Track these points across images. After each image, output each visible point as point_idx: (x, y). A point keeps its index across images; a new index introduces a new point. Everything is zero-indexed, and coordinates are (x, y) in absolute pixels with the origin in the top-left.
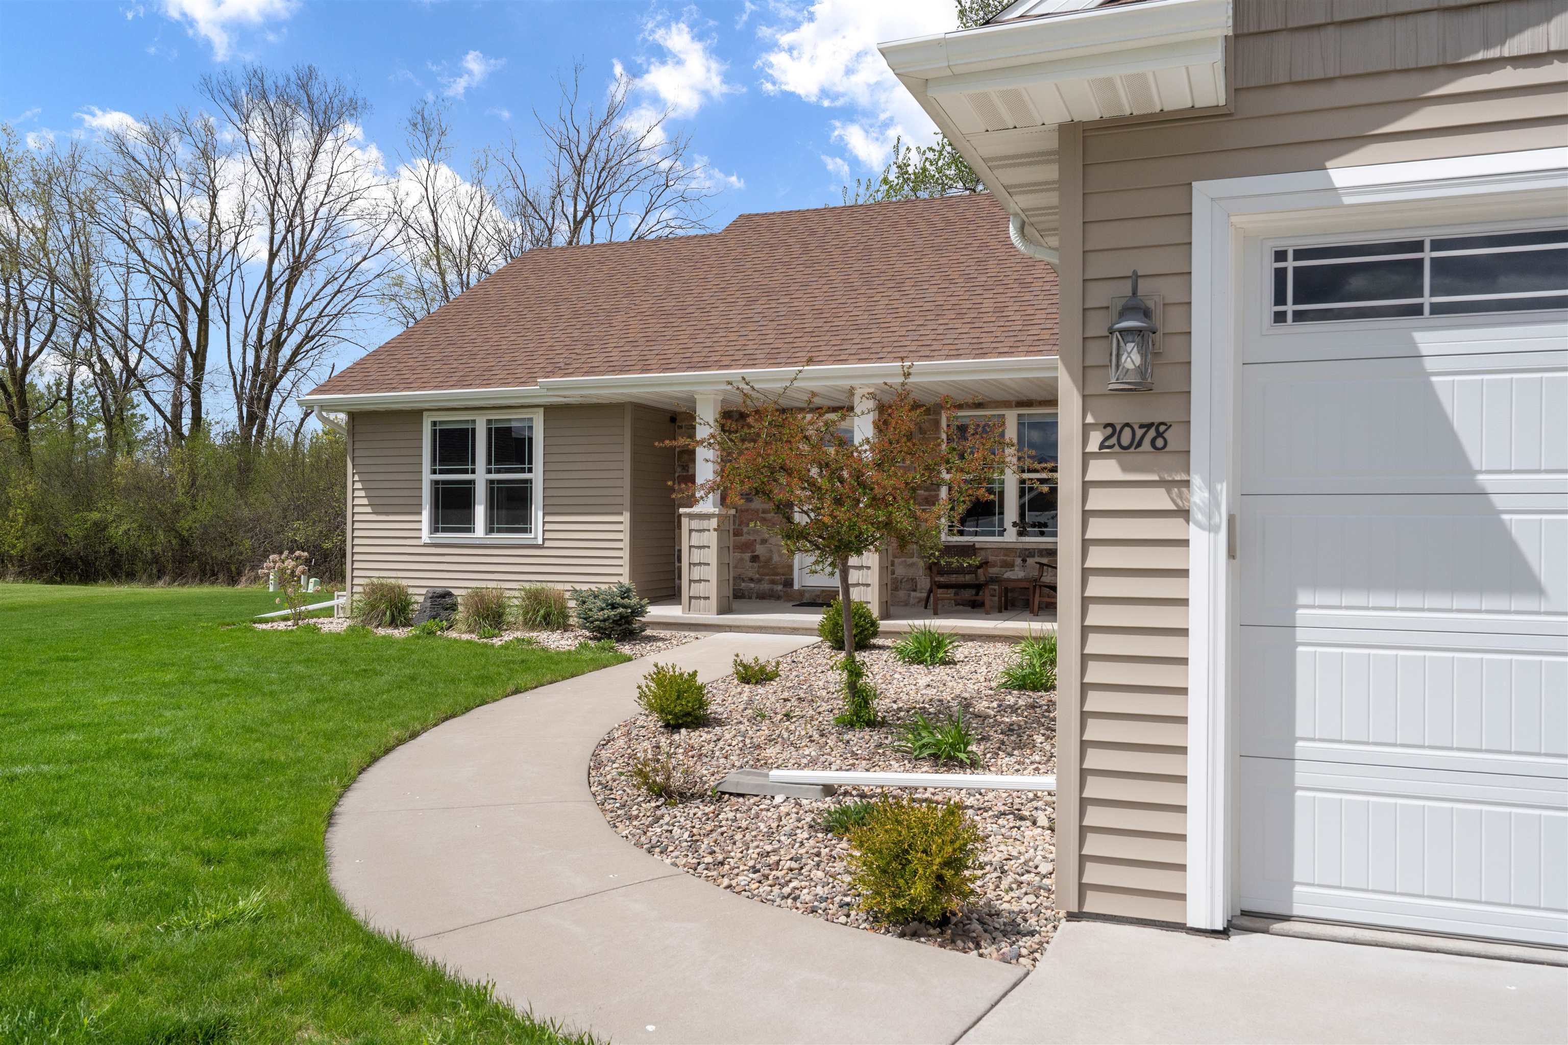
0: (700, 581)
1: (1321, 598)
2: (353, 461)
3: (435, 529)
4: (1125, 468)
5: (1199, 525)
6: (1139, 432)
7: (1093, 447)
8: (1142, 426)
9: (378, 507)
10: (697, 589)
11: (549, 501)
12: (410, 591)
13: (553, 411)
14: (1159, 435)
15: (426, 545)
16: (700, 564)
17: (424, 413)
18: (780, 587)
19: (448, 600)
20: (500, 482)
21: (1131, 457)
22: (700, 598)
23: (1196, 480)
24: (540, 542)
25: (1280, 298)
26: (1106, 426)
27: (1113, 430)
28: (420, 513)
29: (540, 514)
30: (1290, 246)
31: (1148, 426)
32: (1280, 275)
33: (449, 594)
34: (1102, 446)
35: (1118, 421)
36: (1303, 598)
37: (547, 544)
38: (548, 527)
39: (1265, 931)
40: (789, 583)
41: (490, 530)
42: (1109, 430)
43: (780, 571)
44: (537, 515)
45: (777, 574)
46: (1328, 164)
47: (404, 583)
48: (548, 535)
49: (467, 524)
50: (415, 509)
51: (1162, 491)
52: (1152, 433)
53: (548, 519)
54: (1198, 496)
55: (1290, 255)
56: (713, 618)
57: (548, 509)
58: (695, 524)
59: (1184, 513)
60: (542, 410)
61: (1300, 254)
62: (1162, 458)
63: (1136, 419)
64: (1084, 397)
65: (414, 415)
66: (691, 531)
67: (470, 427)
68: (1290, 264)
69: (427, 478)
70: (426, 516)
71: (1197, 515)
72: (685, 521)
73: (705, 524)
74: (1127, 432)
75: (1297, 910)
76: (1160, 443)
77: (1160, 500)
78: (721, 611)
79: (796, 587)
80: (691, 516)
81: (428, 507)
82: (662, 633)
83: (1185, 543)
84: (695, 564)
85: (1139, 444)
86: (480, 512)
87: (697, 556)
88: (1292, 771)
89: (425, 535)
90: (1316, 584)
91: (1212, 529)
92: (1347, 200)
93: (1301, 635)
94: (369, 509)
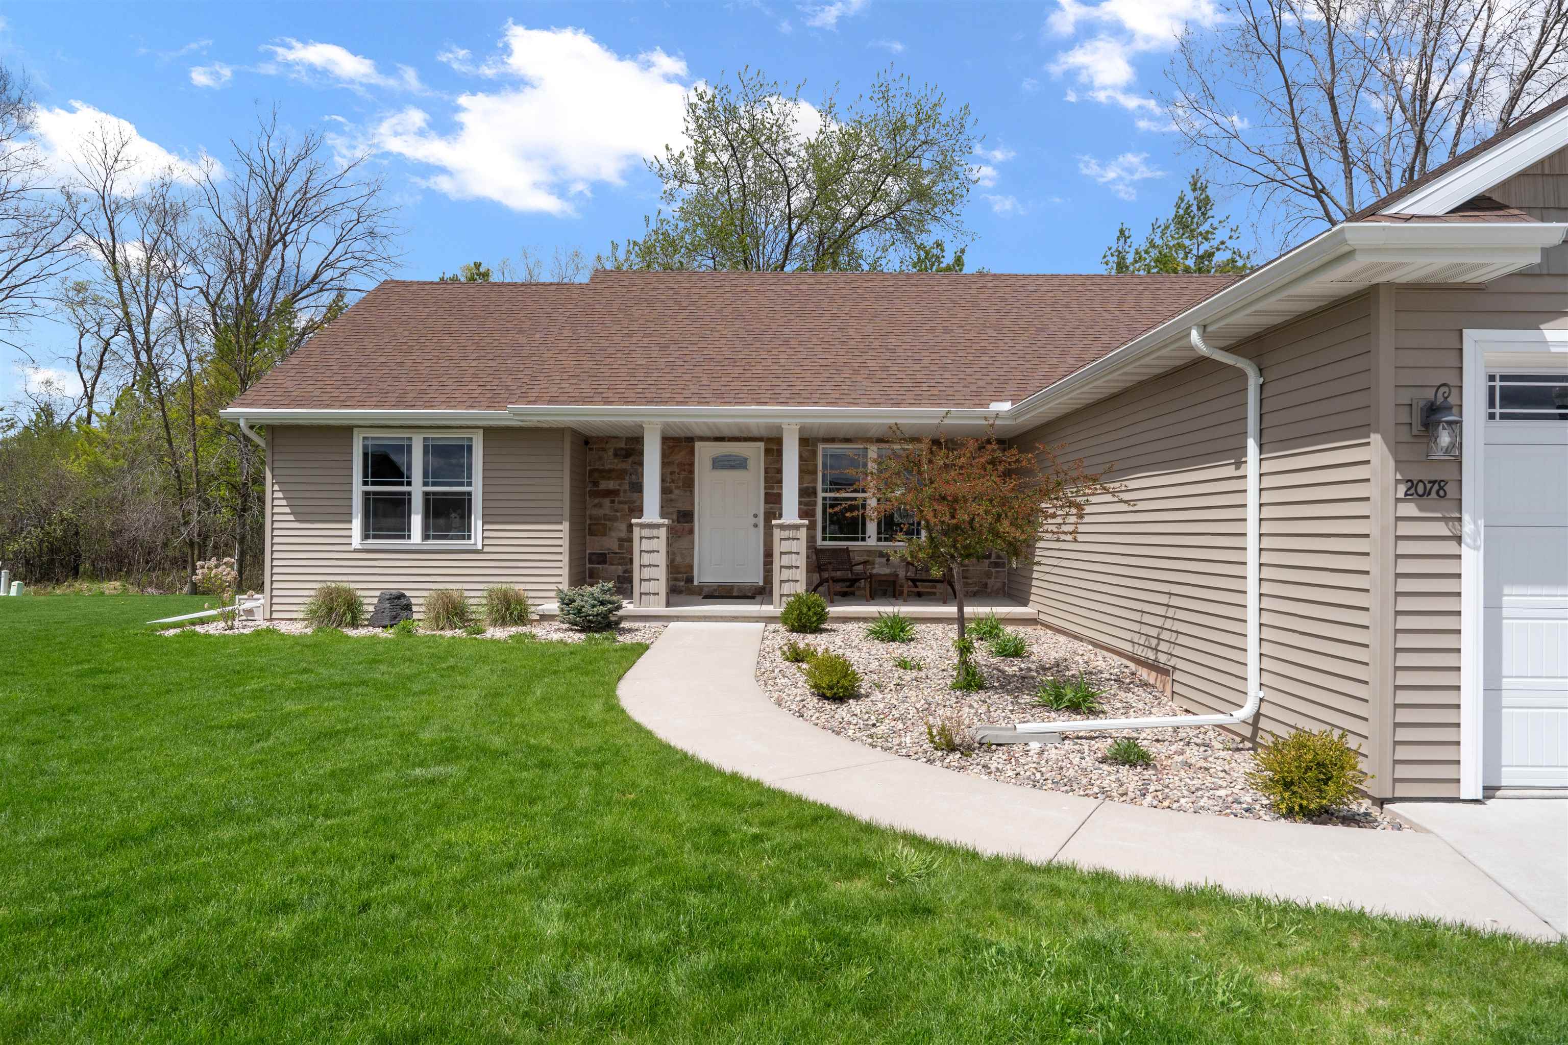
0: (649, 580)
1: (1515, 590)
2: (272, 470)
3: (366, 537)
4: (1421, 509)
5: (1468, 545)
6: (1429, 486)
7: (1401, 495)
8: (1430, 482)
9: (300, 516)
10: (647, 587)
11: (487, 512)
12: (359, 593)
13: (493, 434)
14: (1441, 488)
15: (356, 551)
16: (650, 566)
17: (356, 431)
18: (682, 583)
19: (403, 601)
20: (434, 493)
21: (1424, 502)
22: (649, 594)
23: (1466, 517)
24: (479, 547)
25: (1492, 404)
26: (1408, 481)
27: (1412, 485)
28: (351, 522)
29: (480, 523)
30: (1498, 372)
31: (1434, 482)
32: (1492, 389)
33: (403, 596)
34: (1406, 495)
35: (1415, 478)
36: (1506, 591)
37: (486, 549)
38: (487, 534)
39: (1493, 797)
40: (690, 580)
41: (426, 537)
42: (1409, 484)
43: (683, 570)
44: (477, 523)
45: (679, 573)
46: (1541, 326)
47: (353, 586)
48: (487, 542)
49: (403, 531)
50: (346, 518)
51: (1442, 524)
52: (1436, 487)
53: (486, 527)
54: (1468, 527)
55: (1498, 378)
56: (663, 610)
57: (488, 519)
58: (646, 532)
59: (1458, 539)
60: (481, 431)
61: (1503, 378)
62: (1443, 503)
63: (1426, 477)
64: (1396, 461)
65: (343, 432)
66: (641, 538)
67: (405, 443)
68: (1498, 384)
69: (358, 489)
70: (357, 524)
71: (1466, 539)
72: (636, 530)
73: (654, 532)
74: (1421, 486)
75: (1504, 783)
76: (1442, 493)
77: (1441, 529)
78: (668, 604)
79: (696, 583)
80: (643, 526)
81: (360, 516)
82: (636, 625)
83: (1459, 557)
84: (645, 566)
85: (1429, 494)
86: (417, 521)
87: (647, 559)
88: (1500, 697)
89: (356, 540)
90: (1514, 582)
91: (1477, 548)
92: (1553, 350)
93: (1505, 613)
94: (291, 518)
